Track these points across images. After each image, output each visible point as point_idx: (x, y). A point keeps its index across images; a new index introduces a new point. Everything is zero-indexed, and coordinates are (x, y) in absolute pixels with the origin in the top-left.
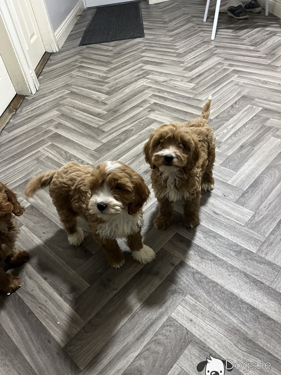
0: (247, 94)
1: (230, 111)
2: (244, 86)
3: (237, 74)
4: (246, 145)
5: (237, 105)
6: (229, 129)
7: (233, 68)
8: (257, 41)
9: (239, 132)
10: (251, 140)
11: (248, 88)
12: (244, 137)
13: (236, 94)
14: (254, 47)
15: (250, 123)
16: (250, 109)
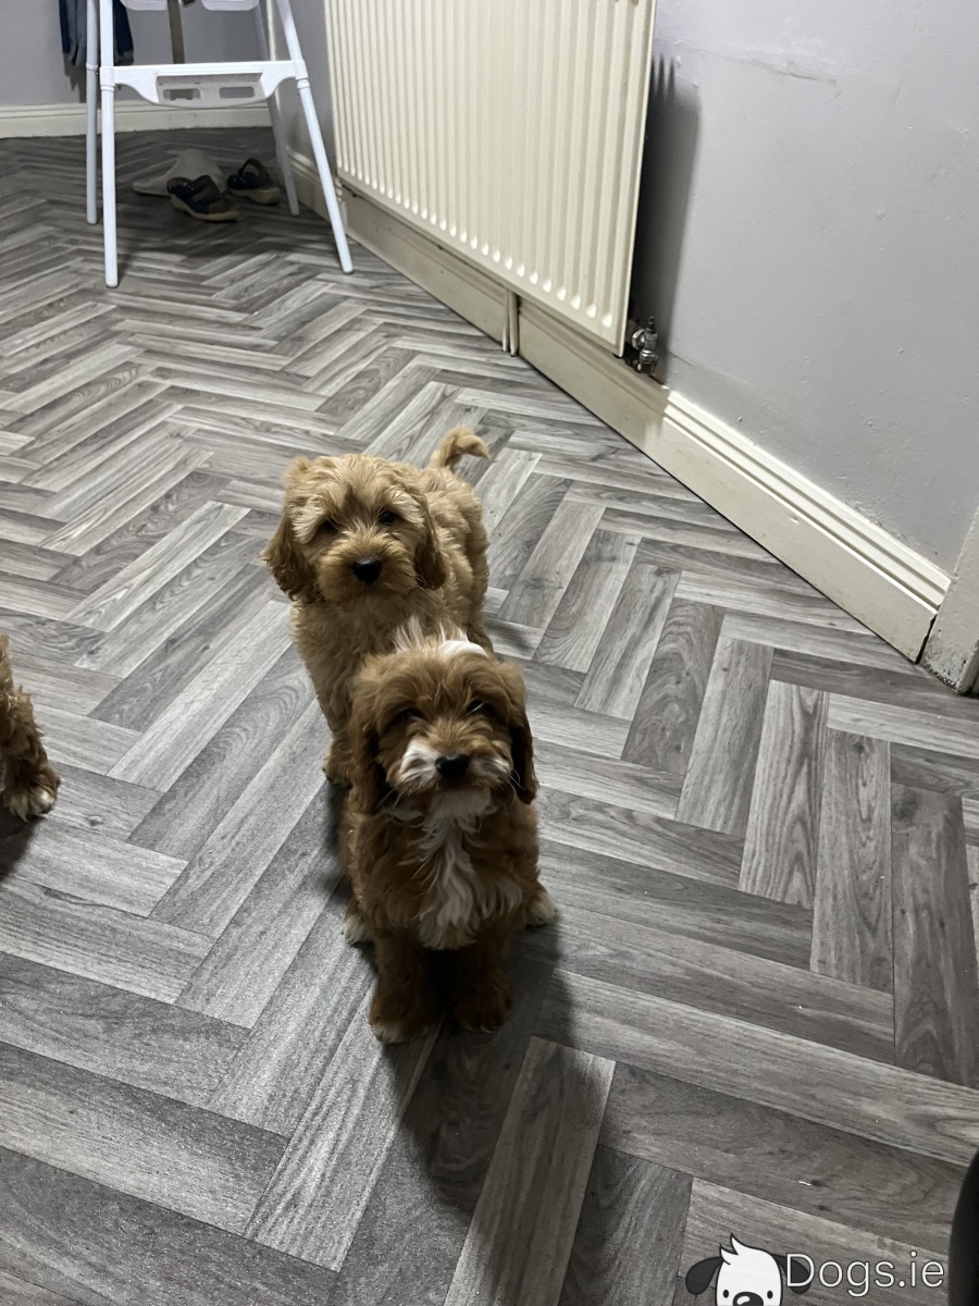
0: (206, 466)
1: (144, 526)
2: (199, 441)
3: (181, 402)
4: (186, 637)
5: (173, 504)
6: (133, 587)
7: (168, 383)
8: (255, 295)
9: (167, 594)
10: (202, 616)
11: (210, 448)
12: (180, 609)
13: (170, 466)
14: (245, 315)
15: (206, 561)
16: (213, 516)
